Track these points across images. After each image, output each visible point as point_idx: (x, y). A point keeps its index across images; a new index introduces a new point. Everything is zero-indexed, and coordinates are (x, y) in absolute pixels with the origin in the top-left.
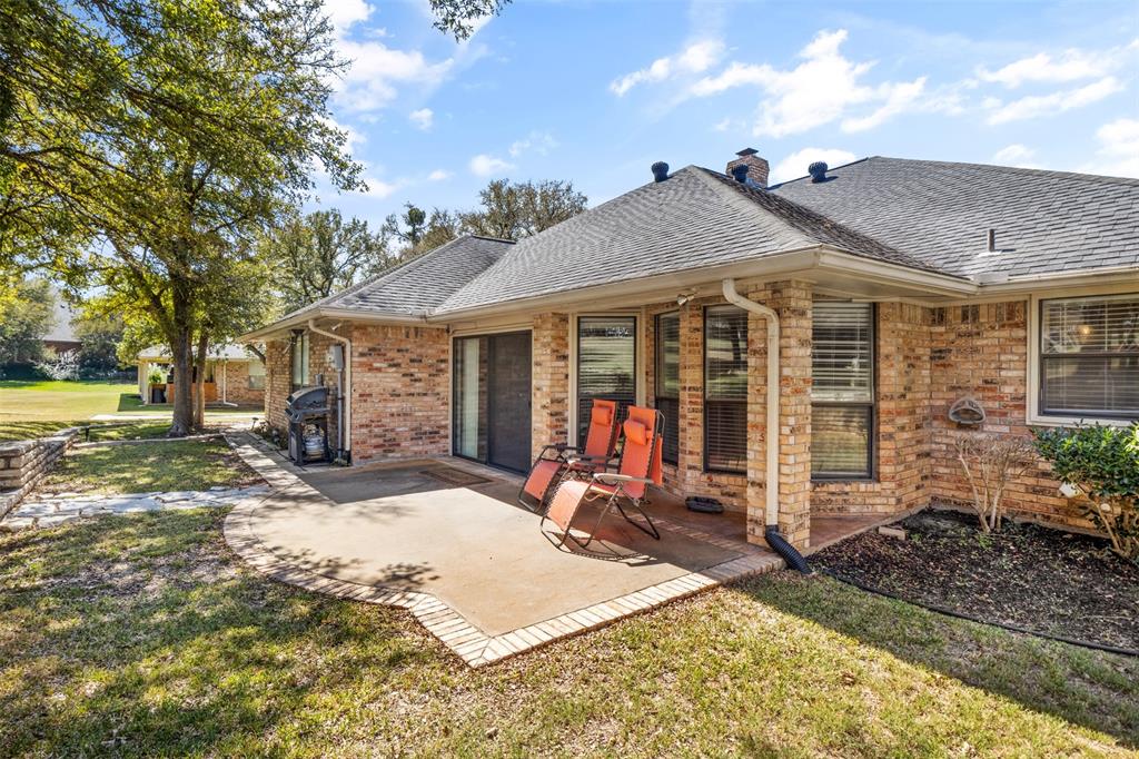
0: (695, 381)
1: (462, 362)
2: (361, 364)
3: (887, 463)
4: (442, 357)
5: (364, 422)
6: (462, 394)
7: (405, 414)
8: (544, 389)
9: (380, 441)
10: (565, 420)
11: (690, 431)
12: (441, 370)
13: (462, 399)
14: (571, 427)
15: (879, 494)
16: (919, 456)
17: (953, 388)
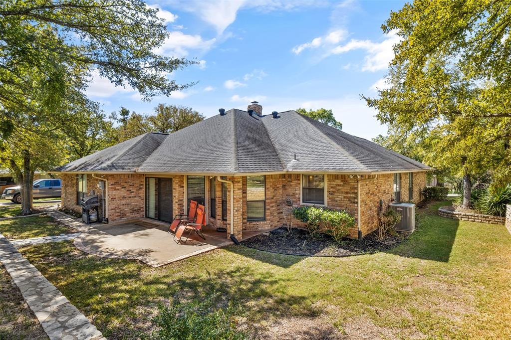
0: (219, 195)
1: (149, 185)
2: (112, 188)
3: (268, 216)
4: (142, 183)
5: (113, 208)
6: (149, 196)
7: (128, 204)
8: (177, 197)
9: (119, 214)
10: (183, 206)
11: (218, 209)
12: (141, 188)
13: (149, 198)
14: (185, 208)
15: (266, 224)
16: (278, 213)
17: (287, 195)
